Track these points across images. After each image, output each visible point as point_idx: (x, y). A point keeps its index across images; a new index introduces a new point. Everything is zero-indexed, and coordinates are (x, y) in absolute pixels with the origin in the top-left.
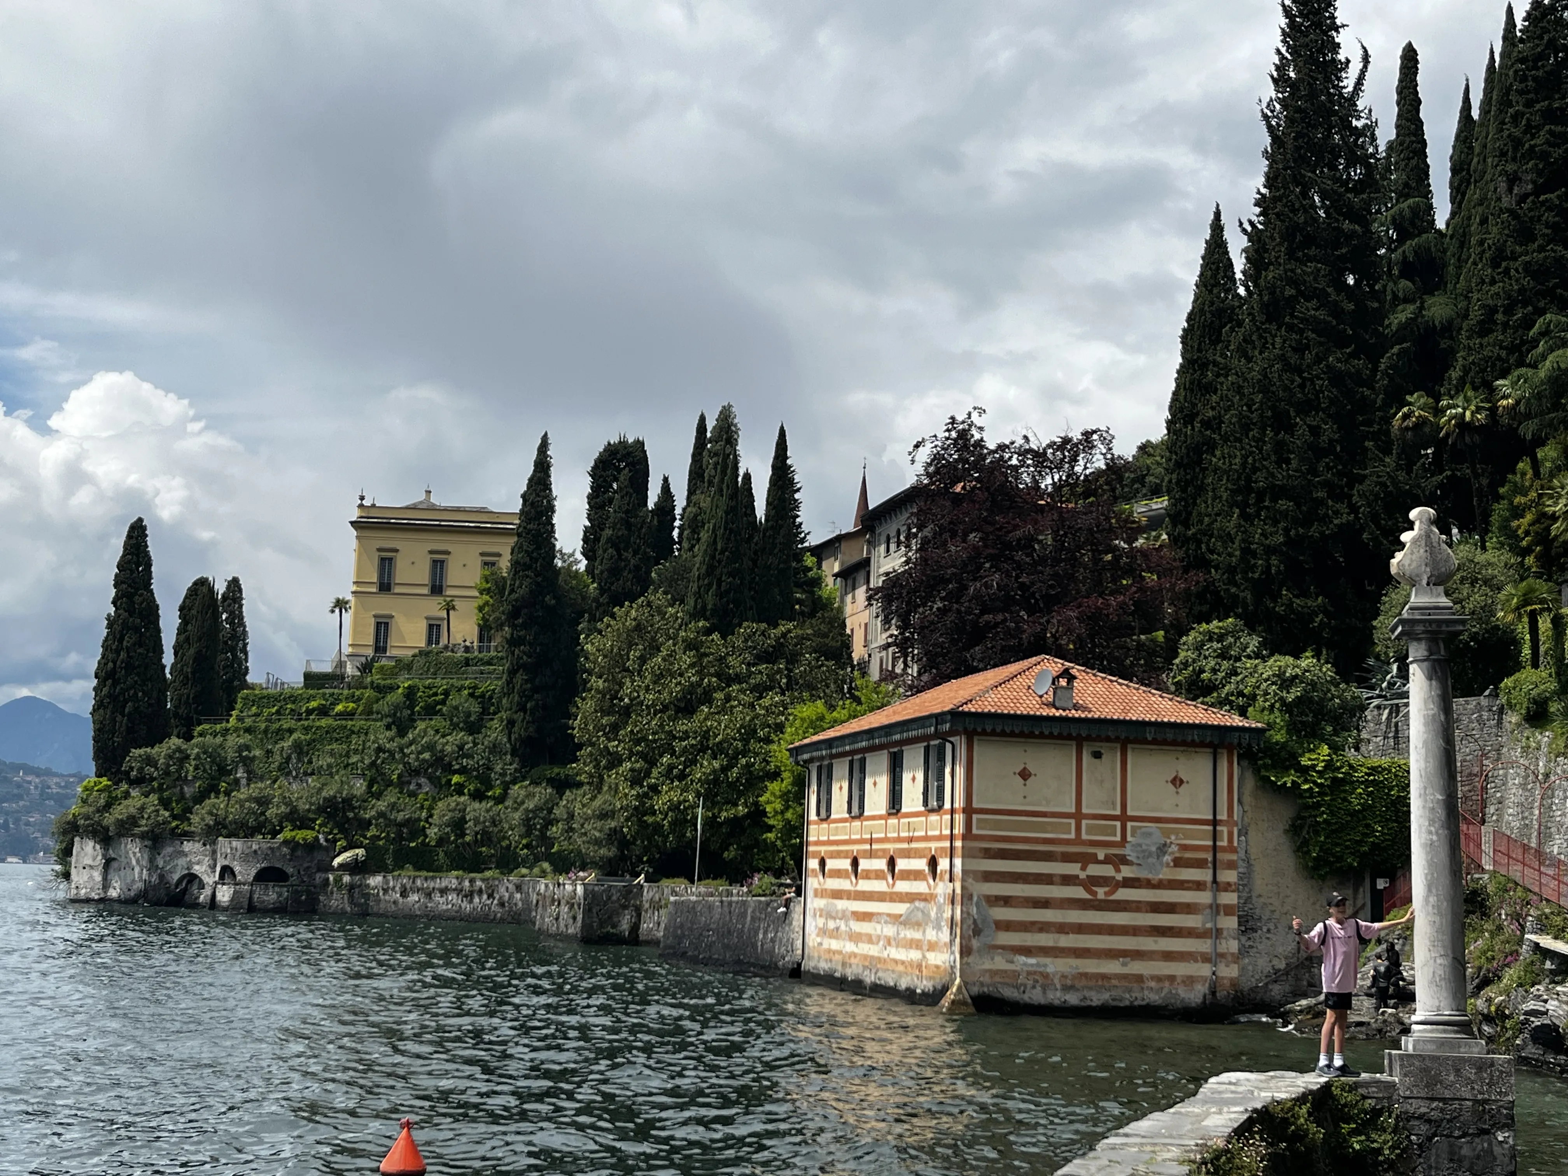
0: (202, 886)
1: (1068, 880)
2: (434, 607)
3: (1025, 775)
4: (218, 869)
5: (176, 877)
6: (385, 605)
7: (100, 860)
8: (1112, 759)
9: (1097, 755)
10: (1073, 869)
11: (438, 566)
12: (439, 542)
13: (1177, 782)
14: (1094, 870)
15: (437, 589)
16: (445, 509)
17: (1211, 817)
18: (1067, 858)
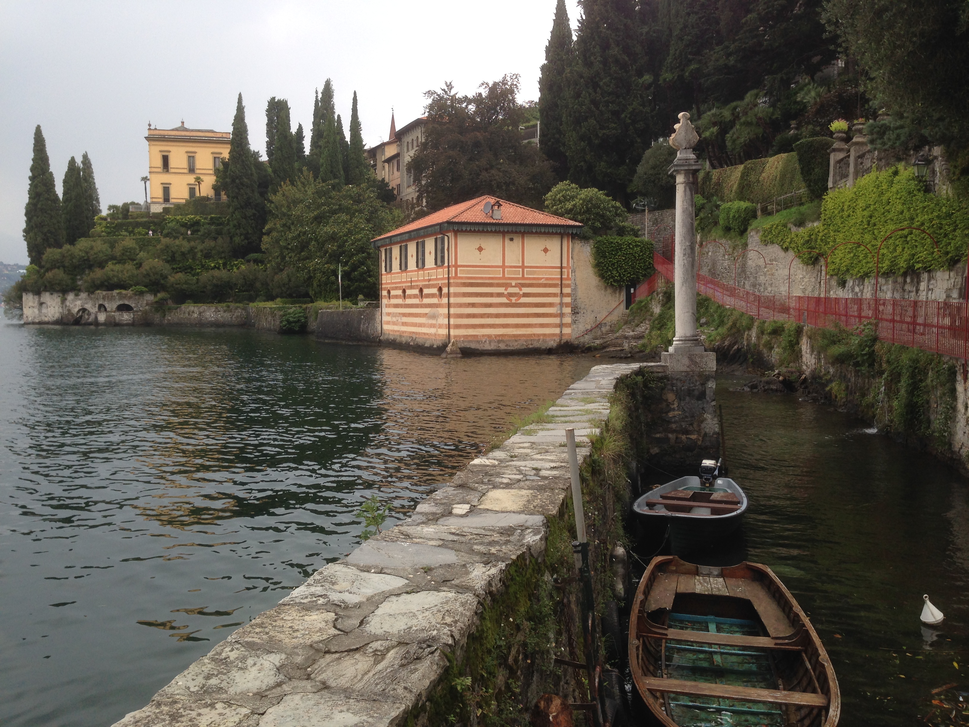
0: (89, 314)
1: (499, 295)
2: (191, 179)
3: (480, 249)
4: (97, 306)
5: (76, 310)
6: (166, 178)
7: (36, 304)
8: (518, 241)
9: (512, 240)
10: (501, 290)
11: (191, 159)
12: (191, 147)
13: (546, 250)
14: (511, 290)
15: (192, 170)
16: (192, 131)
17: (559, 265)
18: (499, 285)
